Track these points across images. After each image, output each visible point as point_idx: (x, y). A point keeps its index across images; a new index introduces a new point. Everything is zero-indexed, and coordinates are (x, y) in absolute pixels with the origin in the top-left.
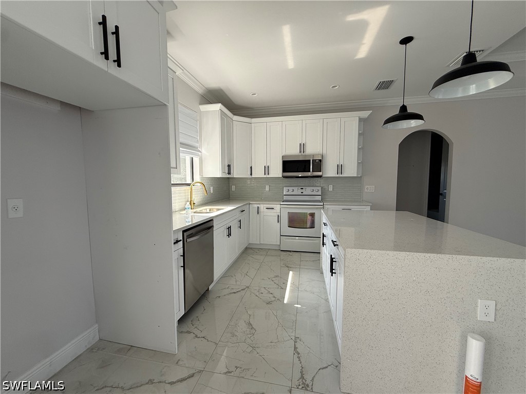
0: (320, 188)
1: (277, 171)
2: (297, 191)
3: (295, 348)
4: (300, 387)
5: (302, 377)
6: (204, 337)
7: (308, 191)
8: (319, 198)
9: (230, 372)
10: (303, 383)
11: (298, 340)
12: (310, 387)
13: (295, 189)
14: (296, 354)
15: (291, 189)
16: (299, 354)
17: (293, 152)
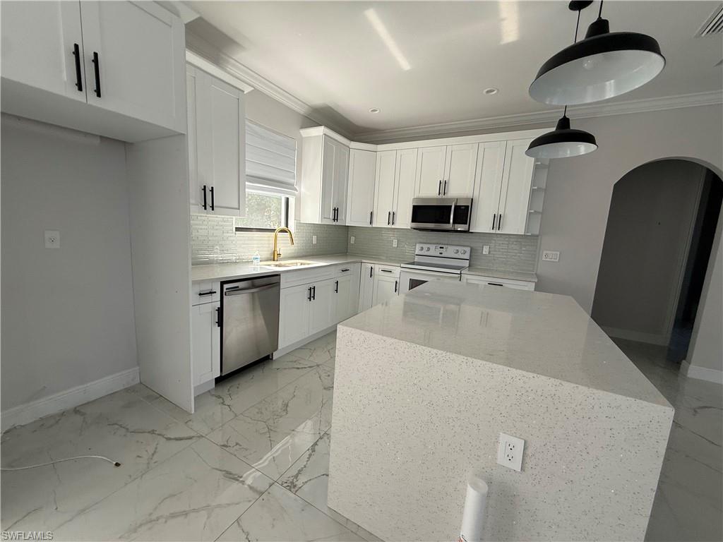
0: (468, 249)
1: (405, 220)
2: (434, 251)
3: (316, 444)
4: (285, 485)
5: (296, 476)
6: (229, 406)
7: (450, 251)
8: (466, 263)
9: (227, 446)
10: (292, 483)
11: (325, 438)
12: (296, 489)
13: (432, 247)
14: (310, 451)
15: (425, 246)
16: (314, 451)
17: (430, 192)
